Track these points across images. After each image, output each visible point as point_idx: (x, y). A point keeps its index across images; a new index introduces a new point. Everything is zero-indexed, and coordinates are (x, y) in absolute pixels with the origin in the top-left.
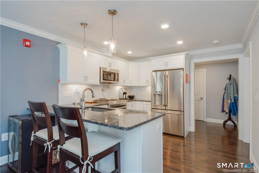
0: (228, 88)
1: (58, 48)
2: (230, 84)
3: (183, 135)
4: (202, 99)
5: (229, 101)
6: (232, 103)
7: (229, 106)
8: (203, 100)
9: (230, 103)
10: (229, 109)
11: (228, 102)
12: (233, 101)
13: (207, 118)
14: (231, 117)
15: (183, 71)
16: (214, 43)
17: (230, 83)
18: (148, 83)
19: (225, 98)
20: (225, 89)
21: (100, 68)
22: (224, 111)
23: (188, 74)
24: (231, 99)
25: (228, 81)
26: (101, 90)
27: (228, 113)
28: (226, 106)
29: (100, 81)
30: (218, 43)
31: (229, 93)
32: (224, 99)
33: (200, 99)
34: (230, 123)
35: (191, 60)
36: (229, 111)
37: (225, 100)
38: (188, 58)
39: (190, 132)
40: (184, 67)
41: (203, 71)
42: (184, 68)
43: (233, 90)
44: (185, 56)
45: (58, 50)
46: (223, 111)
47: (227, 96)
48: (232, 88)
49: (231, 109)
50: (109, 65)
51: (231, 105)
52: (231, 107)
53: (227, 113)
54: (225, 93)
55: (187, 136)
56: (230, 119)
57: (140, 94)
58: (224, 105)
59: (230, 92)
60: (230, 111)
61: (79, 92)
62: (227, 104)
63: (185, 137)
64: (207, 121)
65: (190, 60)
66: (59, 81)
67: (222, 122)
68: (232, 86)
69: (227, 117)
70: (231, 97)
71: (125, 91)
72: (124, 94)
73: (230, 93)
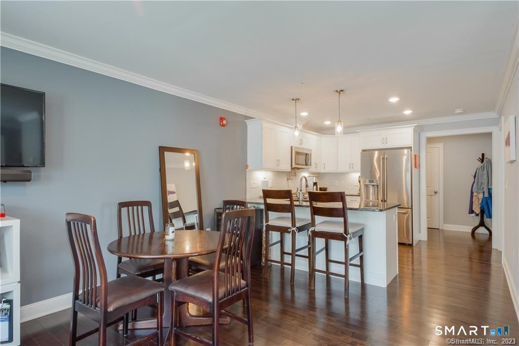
0: (480, 175)
1: (245, 123)
2: (483, 168)
3: (411, 243)
4: (436, 193)
5: (481, 196)
6: (485, 199)
7: (481, 203)
8: (437, 195)
9: (483, 199)
10: (481, 208)
11: (479, 197)
12: (486, 195)
13: (445, 225)
14: (484, 220)
15: (411, 150)
16: (456, 112)
17: (481, 167)
18: (353, 168)
19: (474, 190)
20: (475, 177)
21: (292, 147)
22: (473, 211)
23: (417, 154)
24: (484, 192)
25: (479, 164)
26: (286, 179)
27: (480, 215)
28: (477, 203)
29: (291, 166)
30: (461, 113)
31: (480, 181)
32: (472, 193)
33: (433, 193)
34: (482, 230)
35: (421, 134)
36: (481, 210)
37: (475, 194)
38: (418, 131)
39: (419, 241)
40: (412, 145)
41: (439, 147)
42: (411, 147)
43: (487, 178)
44: (414, 129)
45: (245, 126)
46: (471, 211)
47: (477, 188)
48: (486, 175)
49: (483, 208)
50: (299, 143)
51: (484, 202)
52: (484, 204)
53: (477, 215)
54: (474, 182)
55: (416, 245)
56: (482, 224)
57: (336, 186)
58: (473, 202)
59: (483, 181)
60: (482, 212)
61: (268, 182)
62: (477, 200)
63: (414, 245)
64: (444, 229)
65: (419, 134)
66: (247, 166)
67: (469, 229)
68: (485, 172)
69: (477, 221)
70: (483, 188)
71: (316, 180)
72: (314, 185)
73: (482, 183)
